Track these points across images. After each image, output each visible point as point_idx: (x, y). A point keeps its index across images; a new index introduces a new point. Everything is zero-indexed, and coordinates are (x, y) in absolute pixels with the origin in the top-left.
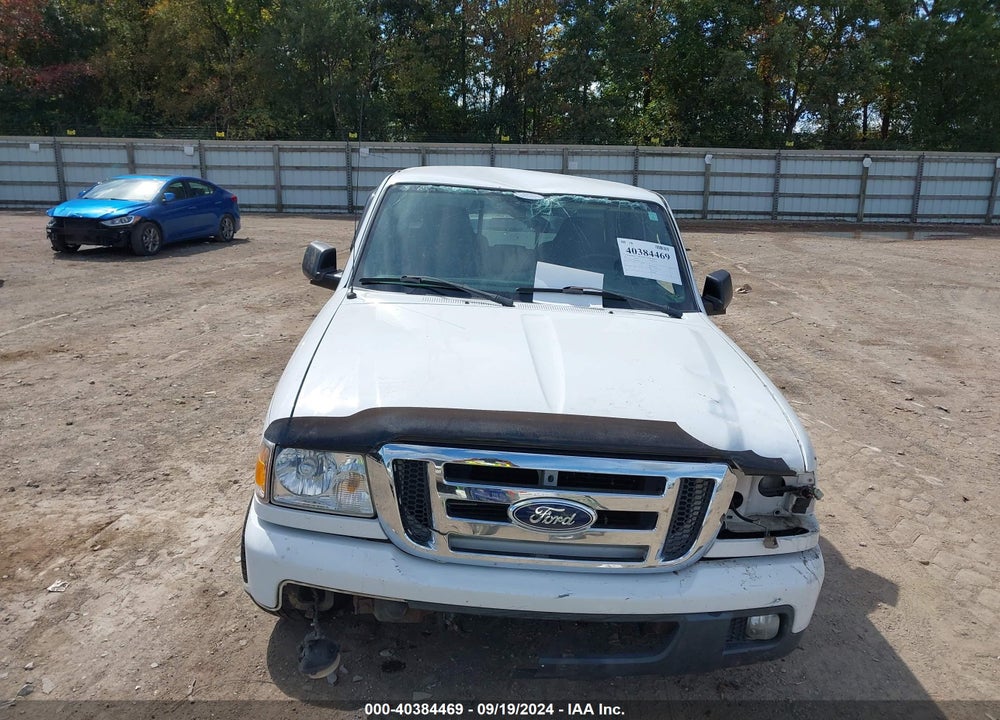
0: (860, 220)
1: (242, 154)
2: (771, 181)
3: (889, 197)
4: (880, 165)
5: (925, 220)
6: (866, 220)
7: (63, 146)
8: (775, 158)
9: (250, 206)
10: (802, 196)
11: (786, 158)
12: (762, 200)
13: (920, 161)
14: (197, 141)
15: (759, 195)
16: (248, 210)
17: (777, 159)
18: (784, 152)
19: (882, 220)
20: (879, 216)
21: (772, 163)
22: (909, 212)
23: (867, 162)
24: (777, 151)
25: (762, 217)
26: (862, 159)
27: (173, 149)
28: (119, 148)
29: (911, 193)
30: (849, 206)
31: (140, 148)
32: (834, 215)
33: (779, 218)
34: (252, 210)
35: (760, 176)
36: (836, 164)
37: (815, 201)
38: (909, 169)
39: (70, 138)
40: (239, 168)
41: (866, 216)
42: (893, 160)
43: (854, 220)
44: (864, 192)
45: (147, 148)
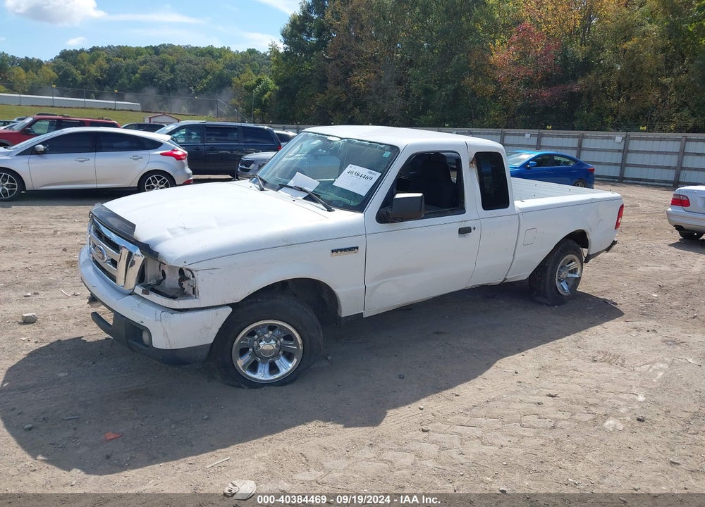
1: (657, 143)
7: (543, 136)
9: (653, 181)
14: (625, 133)
16: (651, 183)
27: (608, 138)
28: (574, 137)
31: (587, 137)
34: (654, 184)
39: (549, 131)
40: (652, 152)
45: (591, 137)
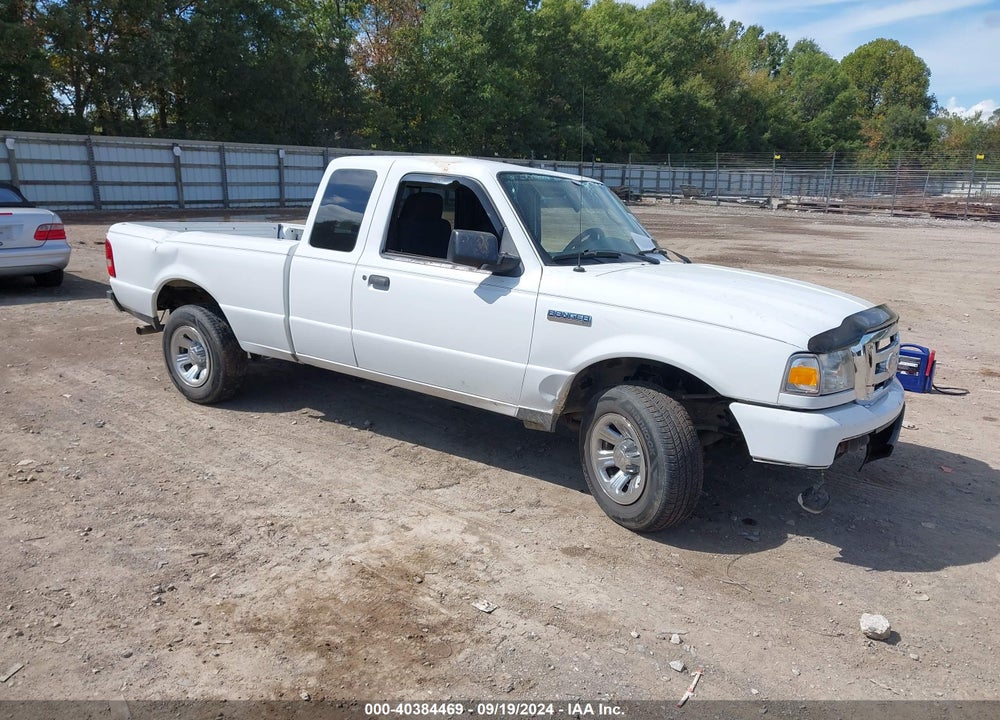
0: (182, 207)
2: (86, 168)
3: (202, 184)
4: (189, 153)
5: (236, 205)
6: (187, 206)
8: (84, 144)
10: (122, 184)
11: (98, 145)
12: (81, 189)
13: (221, 151)
15: (76, 183)
17: (86, 144)
18: (94, 138)
19: (200, 206)
20: (197, 202)
21: (83, 149)
22: (221, 198)
23: (177, 151)
24: (86, 137)
25: (84, 207)
26: (172, 148)
29: (220, 181)
30: (169, 194)
32: (158, 203)
33: (104, 207)
35: (73, 163)
36: (148, 151)
37: (135, 188)
38: (212, 158)
41: (187, 202)
42: (199, 150)
43: (176, 206)
44: (180, 180)
